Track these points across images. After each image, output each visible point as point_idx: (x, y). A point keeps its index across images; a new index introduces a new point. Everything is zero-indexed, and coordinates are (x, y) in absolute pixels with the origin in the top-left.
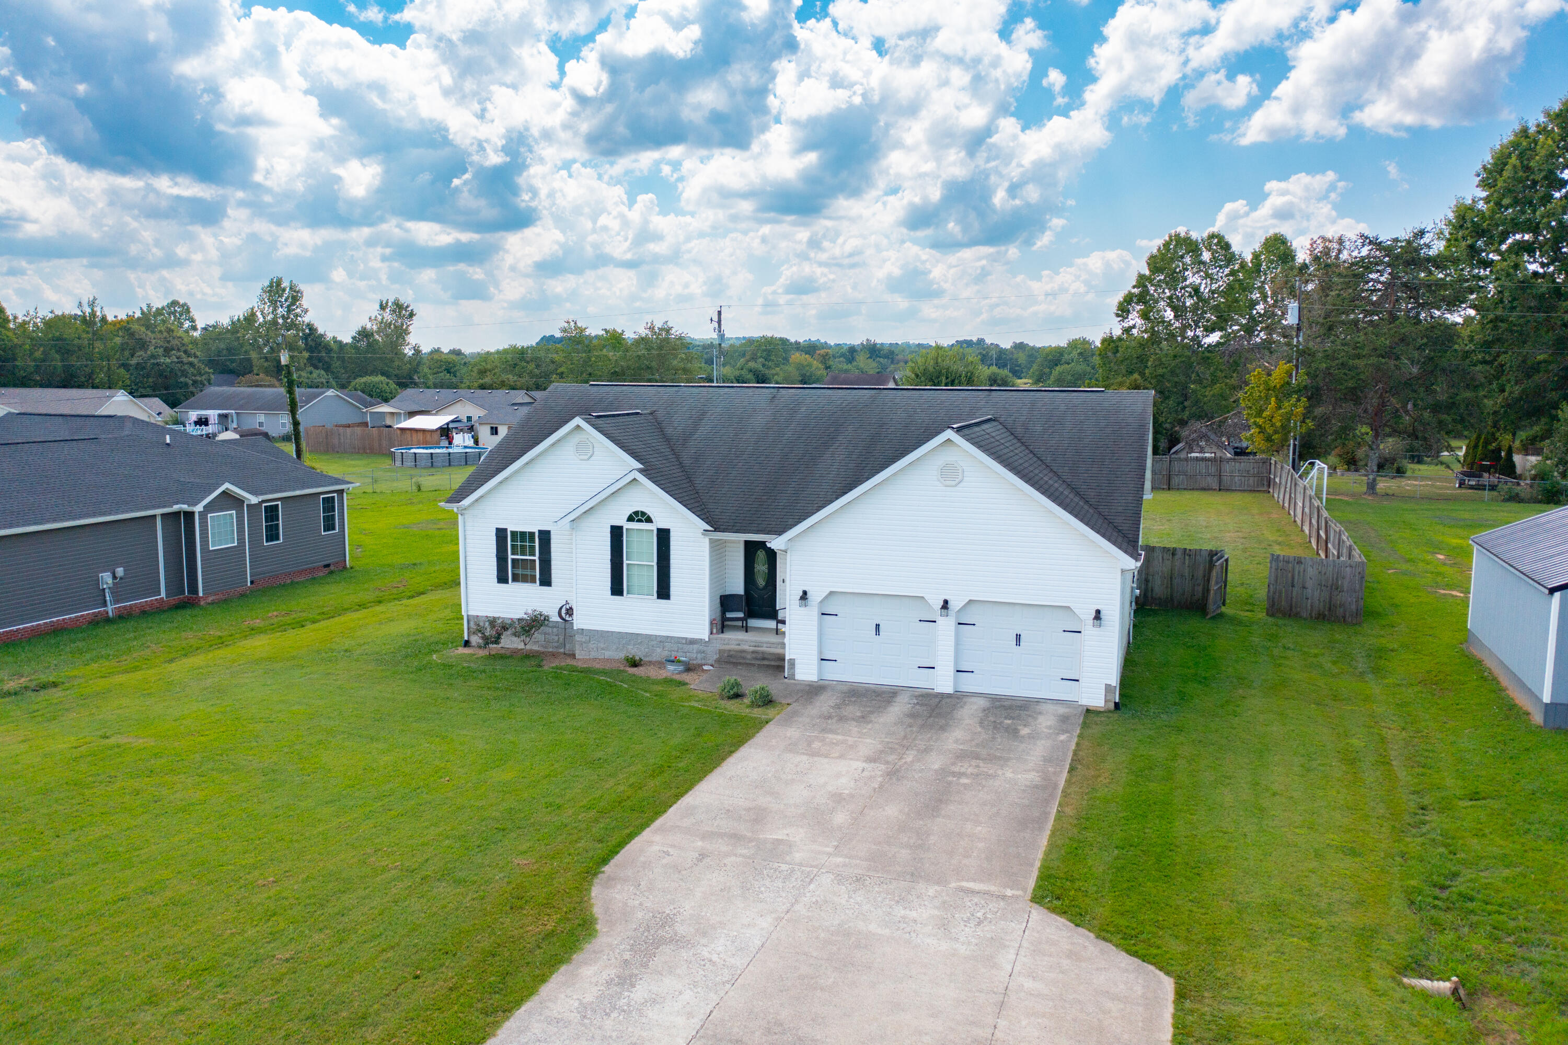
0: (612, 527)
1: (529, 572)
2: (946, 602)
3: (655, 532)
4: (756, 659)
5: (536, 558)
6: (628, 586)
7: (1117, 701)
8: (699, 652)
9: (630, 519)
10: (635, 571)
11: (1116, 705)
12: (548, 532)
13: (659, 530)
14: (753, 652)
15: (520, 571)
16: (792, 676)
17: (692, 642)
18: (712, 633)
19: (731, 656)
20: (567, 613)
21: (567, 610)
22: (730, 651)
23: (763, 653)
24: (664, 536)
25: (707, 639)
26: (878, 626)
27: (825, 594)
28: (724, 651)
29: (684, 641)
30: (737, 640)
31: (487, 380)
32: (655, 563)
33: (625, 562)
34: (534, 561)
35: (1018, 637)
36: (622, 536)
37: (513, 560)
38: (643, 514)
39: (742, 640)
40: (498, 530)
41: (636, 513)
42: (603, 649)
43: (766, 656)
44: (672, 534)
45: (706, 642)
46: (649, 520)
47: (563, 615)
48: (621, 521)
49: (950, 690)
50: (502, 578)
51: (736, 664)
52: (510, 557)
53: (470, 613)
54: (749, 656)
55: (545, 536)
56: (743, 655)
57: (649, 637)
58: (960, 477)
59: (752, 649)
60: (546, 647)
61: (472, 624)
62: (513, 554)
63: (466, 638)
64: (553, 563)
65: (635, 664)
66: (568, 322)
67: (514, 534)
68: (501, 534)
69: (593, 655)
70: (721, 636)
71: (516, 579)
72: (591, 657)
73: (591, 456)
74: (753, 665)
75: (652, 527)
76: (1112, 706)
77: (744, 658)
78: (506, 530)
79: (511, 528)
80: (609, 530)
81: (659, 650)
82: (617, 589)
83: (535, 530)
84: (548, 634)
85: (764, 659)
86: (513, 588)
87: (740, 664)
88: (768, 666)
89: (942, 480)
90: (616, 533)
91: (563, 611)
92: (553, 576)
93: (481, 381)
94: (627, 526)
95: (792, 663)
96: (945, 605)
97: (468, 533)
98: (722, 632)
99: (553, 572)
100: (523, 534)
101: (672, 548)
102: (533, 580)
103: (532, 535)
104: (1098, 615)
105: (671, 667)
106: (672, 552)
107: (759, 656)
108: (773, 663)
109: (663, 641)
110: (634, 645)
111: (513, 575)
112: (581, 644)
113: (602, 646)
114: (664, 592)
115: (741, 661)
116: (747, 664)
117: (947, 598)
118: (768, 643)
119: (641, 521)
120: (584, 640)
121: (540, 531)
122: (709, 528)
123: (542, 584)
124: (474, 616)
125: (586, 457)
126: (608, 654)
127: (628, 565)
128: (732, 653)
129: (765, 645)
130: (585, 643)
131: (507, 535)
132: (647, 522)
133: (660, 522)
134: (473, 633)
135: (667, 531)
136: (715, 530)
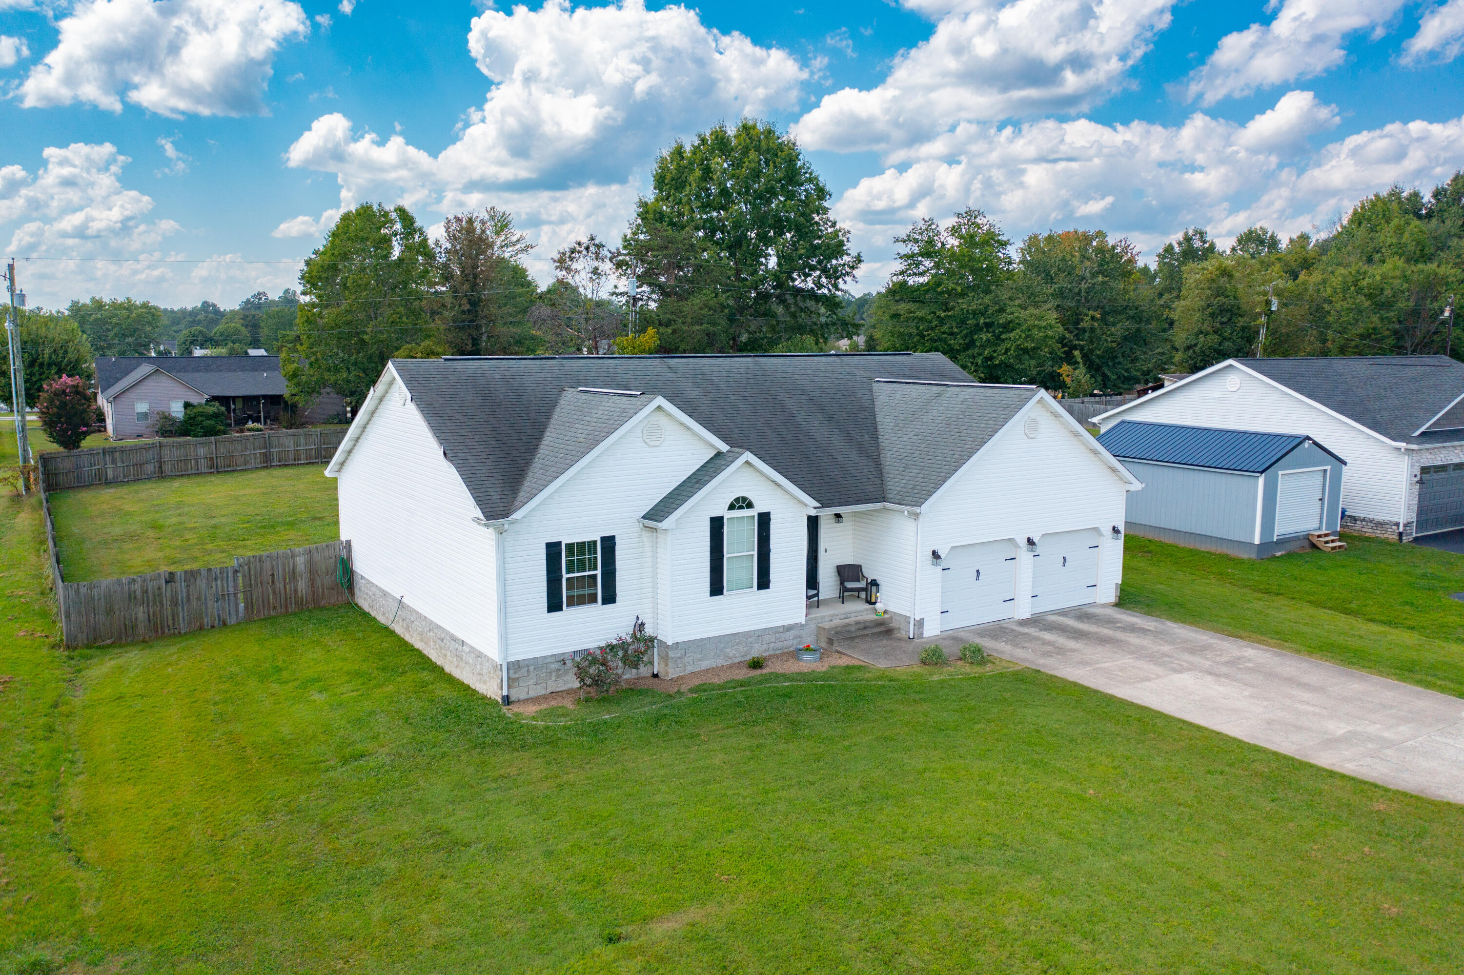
0: (711, 518)
1: (587, 591)
2: (1029, 539)
3: (756, 518)
4: (860, 629)
5: (598, 572)
6: (727, 582)
7: (1120, 594)
8: (796, 637)
9: (732, 507)
10: (734, 565)
12: (613, 538)
13: (760, 515)
14: (856, 624)
15: (577, 592)
16: (921, 635)
17: (788, 628)
18: (806, 615)
19: (837, 633)
20: (639, 631)
21: (640, 626)
22: (832, 627)
23: (864, 622)
24: (764, 520)
25: (804, 622)
26: (978, 571)
27: (948, 550)
29: (781, 630)
30: (830, 616)
32: (755, 553)
33: (725, 556)
34: (595, 576)
35: (1064, 559)
36: (722, 527)
37: (568, 579)
38: (744, 499)
39: (834, 615)
40: (549, 546)
41: (737, 500)
42: (699, 660)
43: (868, 625)
44: (772, 516)
45: (802, 625)
46: (750, 505)
48: (720, 509)
49: (1026, 616)
50: (554, 605)
51: (852, 639)
52: (565, 576)
53: (510, 659)
54: (853, 629)
55: (609, 543)
56: (848, 628)
57: (748, 634)
58: (1039, 430)
61: (512, 673)
62: (568, 572)
63: (505, 693)
64: (618, 574)
65: (756, 664)
67: (570, 546)
68: (553, 550)
69: (690, 669)
70: (811, 615)
71: (573, 602)
72: (687, 672)
73: (663, 441)
74: (866, 635)
75: (753, 512)
76: (1118, 598)
77: (850, 632)
78: (560, 542)
79: (565, 540)
80: (709, 523)
81: (757, 646)
82: (717, 589)
83: (597, 537)
85: (865, 628)
86: (569, 614)
87: (855, 637)
88: (873, 634)
89: (1028, 433)
90: (717, 524)
91: (637, 628)
92: (618, 589)
94: (728, 515)
95: (921, 622)
96: (1030, 542)
99: (618, 584)
100: (581, 545)
102: (593, 599)
103: (593, 543)
104: (1114, 530)
105: (806, 657)
106: (771, 536)
107: (862, 626)
108: (877, 630)
109: (761, 634)
111: (568, 598)
112: (675, 660)
113: (699, 656)
114: (764, 582)
115: (853, 634)
116: (860, 636)
117: (1031, 535)
118: (856, 612)
119: (741, 508)
120: (679, 655)
121: (602, 538)
122: (818, 505)
123: (605, 602)
124: (513, 663)
125: (657, 443)
126: (706, 664)
127: (728, 558)
128: (838, 629)
129: (853, 615)
130: (680, 658)
131: (561, 550)
132: (747, 508)
133: (760, 507)
134: (516, 684)
135: (768, 514)
136: (823, 507)
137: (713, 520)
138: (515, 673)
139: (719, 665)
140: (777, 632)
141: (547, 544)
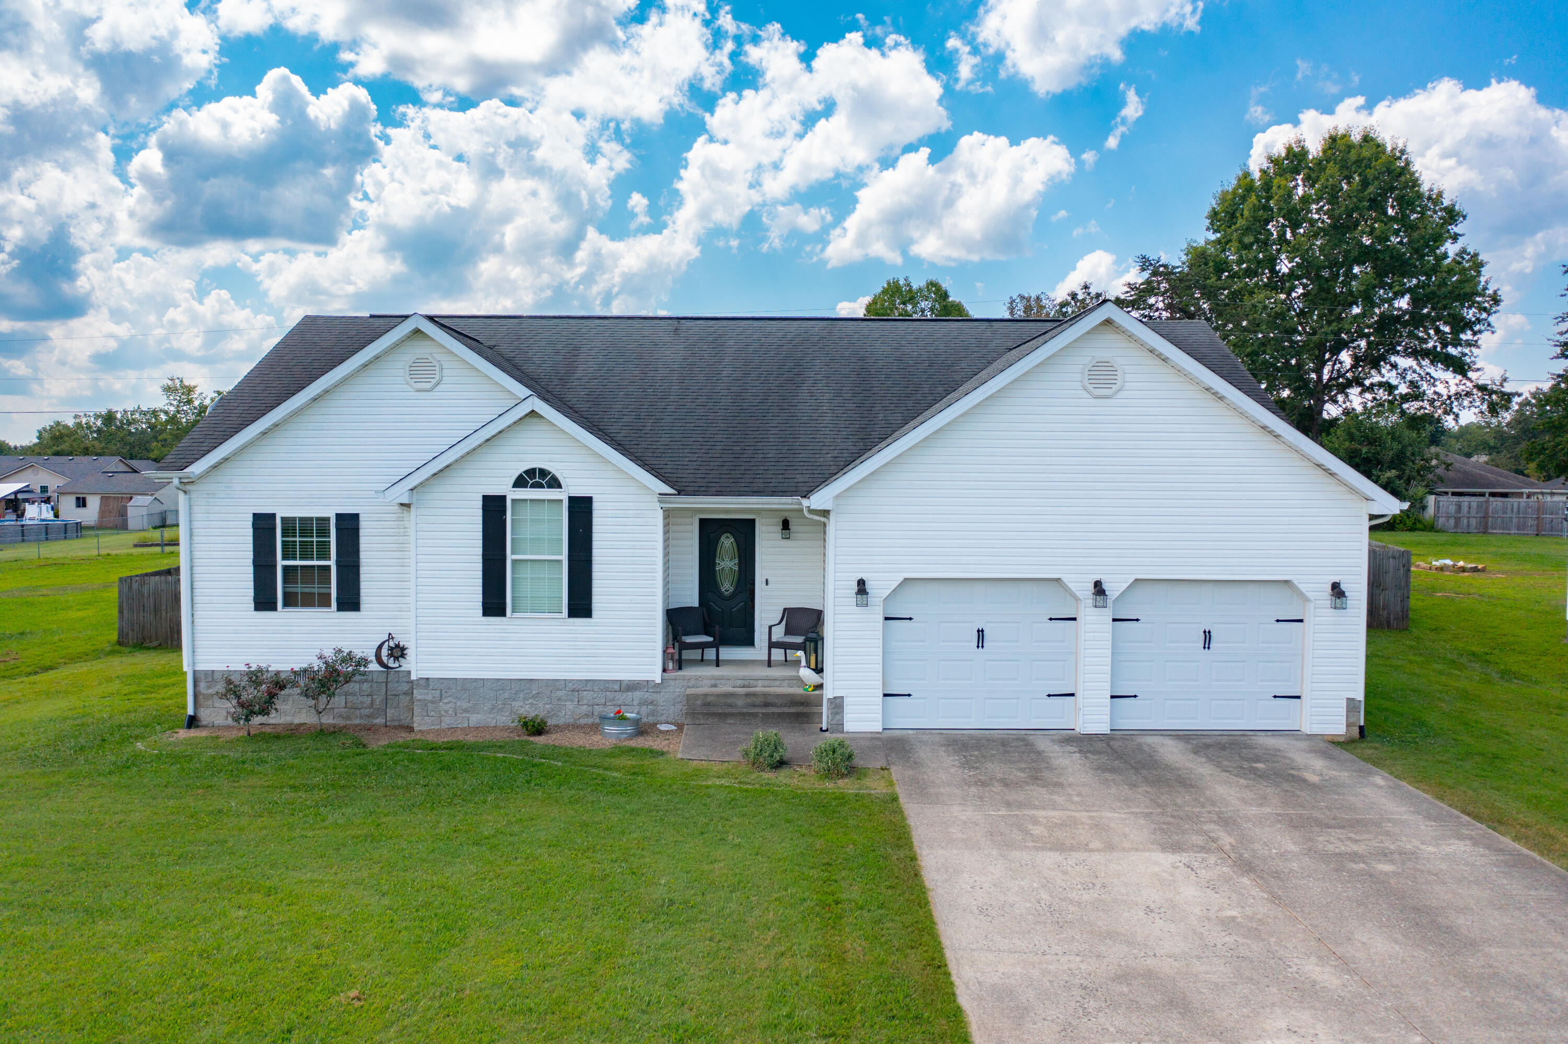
0: (484, 496)
1: (316, 589)
2: (1098, 585)
3: (566, 504)
4: (754, 706)
5: (332, 563)
6: (513, 598)
7: (1362, 724)
8: (643, 703)
9: (520, 482)
10: (526, 573)
11: (1361, 729)
12: (356, 517)
13: (571, 499)
14: (748, 695)
15: (299, 588)
16: (839, 726)
17: (632, 686)
18: (664, 670)
19: (708, 704)
20: (390, 655)
21: (391, 649)
22: (706, 695)
23: (765, 695)
24: (580, 510)
25: (659, 681)
26: (981, 632)
27: (896, 584)
28: (696, 696)
29: (617, 687)
30: (713, 678)
31: (65, 446)
32: (564, 557)
33: (510, 557)
34: (328, 568)
35: (1207, 635)
36: (504, 512)
37: (286, 569)
38: (543, 473)
39: (719, 680)
40: (257, 518)
41: (531, 472)
42: (466, 711)
44: (595, 505)
45: (656, 686)
46: (555, 483)
47: (385, 659)
48: (502, 486)
49: (1104, 729)
50: (264, 602)
51: (723, 716)
52: (280, 563)
53: (201, 667)
54: (740, 703)
55: (349, 524)
56: (729, 701)
57: (554, 684)
58: (1119, 382)
59: (742, 691)
60: (348, 718)
61: (202, 686)
62: (284, 558)
63: (190, 711)
64: (363, 570)
65: (537, 728)
66: (172, 380)
67: (289, 522)
68: (263, 524)
69: (447, 722)
70: (680, 673)
71: (290, 601)
72: (444, 726)
73: (438, 384)
74: (754, 715)
75: (562, 495)
76: (1356, 731)
77: (736, 706)
78: (273, 516)
79: (281, 513)
80: (480, 502)
81: (570, 706)
82: (494, 604)
83: (330, 513)
84: (353, 694)
85: (767, 705)
86: (285, 618)
87: (732, 715)
88: (780, 715)
89: (1090, 387)
90: (494, 508)
91: (385, 652)
92: (363, 592)
93: (55, 448)
94: (513, 494)
95: (838, 704)
96: (1099, 589)
97: (196, 524)
98: (680, 668)
99: (363, 585)
100: (306, 522)
101: (595, 528)
102: (324, 601)
103: (324, 521)
104: (1337, 591)
105: (611, 729)
106: (595, 536)
107: (758, 701)
108: (786, 710)
109: (578, 688)
110: (525, 699)
111: (286, 595)
112: (425, 704)
113: (465, 705)
114: (580, 605)
115: (730, 710)
116: (743, 715)
117: (1097, 578)
118: (767, 679)
119: (539, 485)
120: (430, 697)
121: (338, 516)
122: (667, 489)
123: (342, 607)
124: (206, 673)
125: (428, 386)
126: (475, 719)
127: (514, 562)
128: (709, 699)
129: (760, 683)
130: (432, 702)
131: (275, 524)
132: (550, 486)
133: (574, 486)
134: (210, 702)
135: (588, 501)
136: (679, 494)
137: (487, 499)
138: (209, 688)
139: (500, 724)
140: (607, 689)
141: (254, 514)
